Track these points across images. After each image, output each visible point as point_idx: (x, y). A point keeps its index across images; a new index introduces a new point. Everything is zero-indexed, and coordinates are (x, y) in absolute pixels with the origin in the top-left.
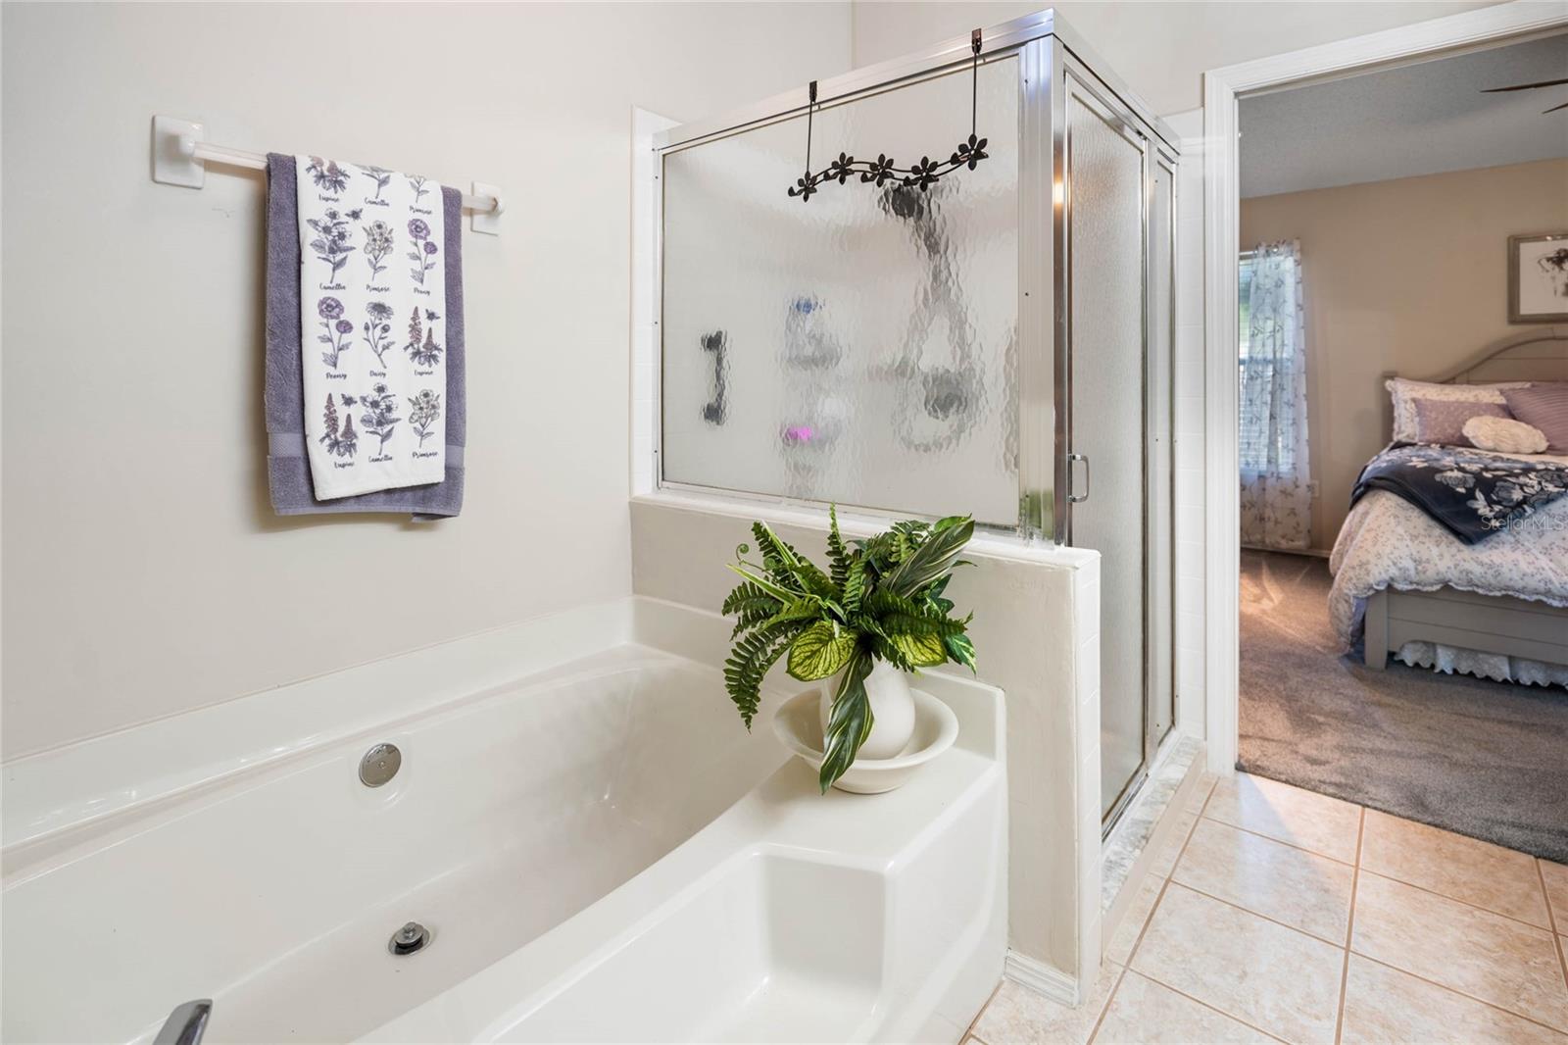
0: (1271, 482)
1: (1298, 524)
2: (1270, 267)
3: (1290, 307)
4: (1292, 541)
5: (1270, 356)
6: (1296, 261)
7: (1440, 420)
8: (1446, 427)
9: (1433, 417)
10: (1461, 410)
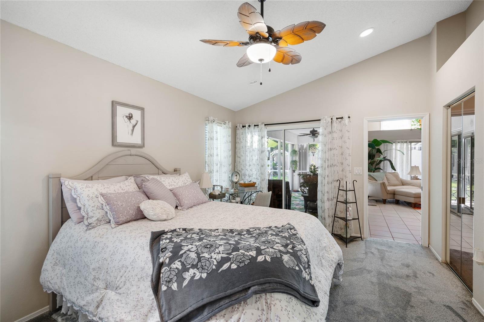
7: (124, 206)
8: (129, 210)
9: (120, 205)
10: (130, 198)
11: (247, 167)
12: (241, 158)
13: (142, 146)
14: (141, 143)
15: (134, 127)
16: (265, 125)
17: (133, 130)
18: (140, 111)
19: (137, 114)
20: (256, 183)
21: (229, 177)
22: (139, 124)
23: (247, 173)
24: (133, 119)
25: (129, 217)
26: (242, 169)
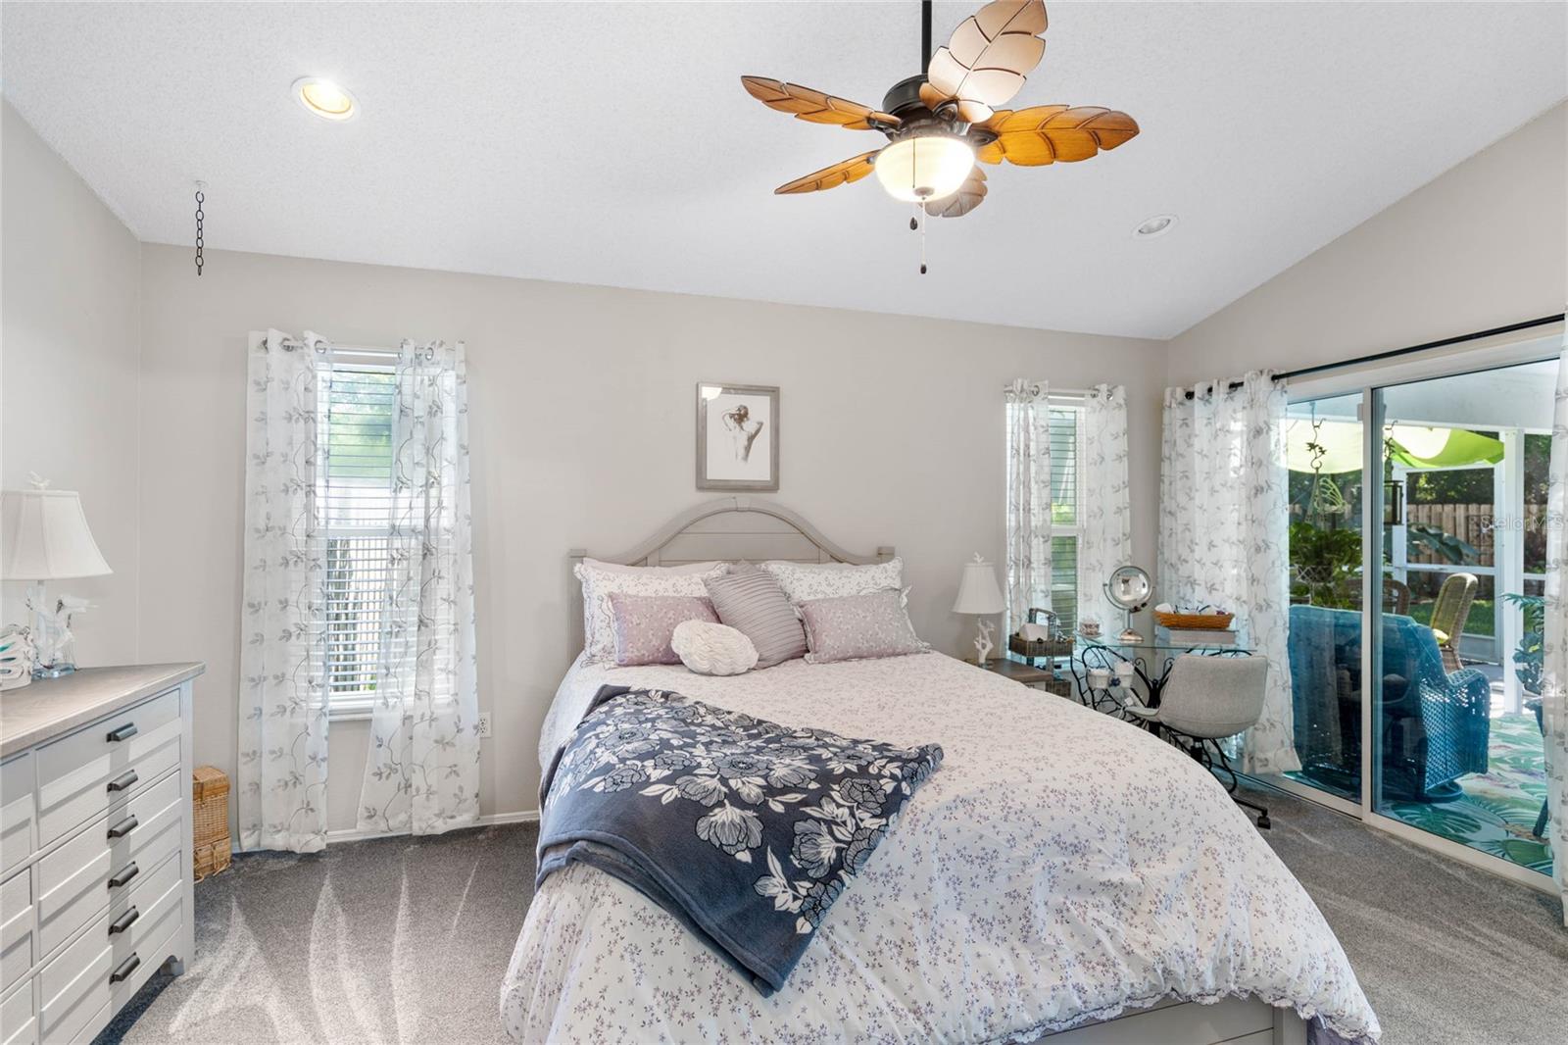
0: (420, 729)
1: (461, 789)
2: (422, 381)
3: (450, 449)
4: (452, 817)
5: (420, 523)
6: (458, 377)
7: (642, 626)
8: (651, 637)
9: (635, 623)
10: (665, 610)
11: (1200, 551)
12: (1178, 514)
13: (773, 487)
14: (769, 479)
15: (751, 438)
16: (1275, 378)
17: (748, 449)
18: (768, 398)
19: (759, 408)
20: (1230, 616)
21: (1105, 585)
22: (766, 432)
23: (1199, 574)
24: (748, 419)
25: (647, 655)
26: (1179, 558)
